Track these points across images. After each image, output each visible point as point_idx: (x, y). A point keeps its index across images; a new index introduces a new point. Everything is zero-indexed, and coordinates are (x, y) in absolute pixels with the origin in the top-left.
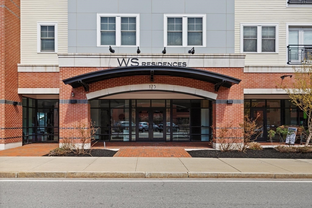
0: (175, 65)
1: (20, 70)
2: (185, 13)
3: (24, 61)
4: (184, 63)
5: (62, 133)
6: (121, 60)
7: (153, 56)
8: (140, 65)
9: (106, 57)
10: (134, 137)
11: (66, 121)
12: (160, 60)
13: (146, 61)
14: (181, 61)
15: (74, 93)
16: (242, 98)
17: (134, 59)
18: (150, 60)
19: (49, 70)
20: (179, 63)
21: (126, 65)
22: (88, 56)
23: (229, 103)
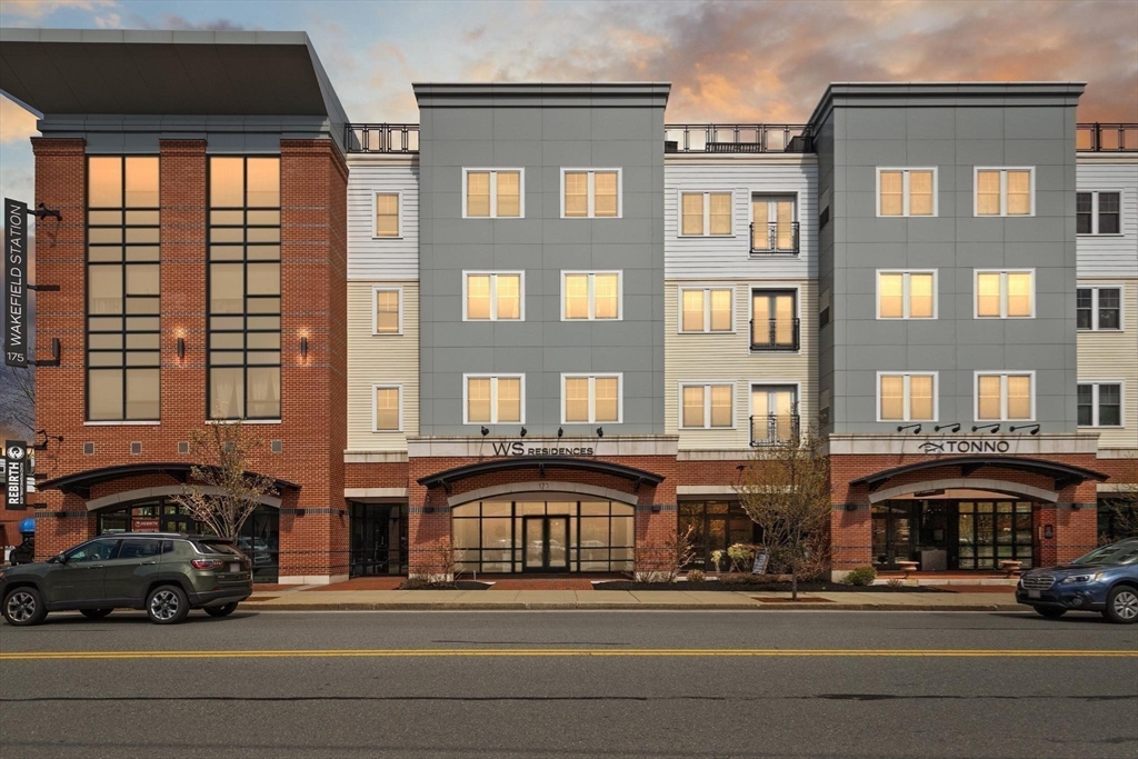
0: (577, 452)
1: (347, 459)
2: (592, 371)
3: (353, 445)
4: (590, 449)
5: (414, 558)
6: (498, 445)
7: (544, 439)
8: (526, 453)
9: (476, 440)
10: (519, 567)
11: (420, 539)
12: (554, 445)
13: (535, 446)
14: (585, 446)
15: (430, 497)
16: (674, 502)
17: (516, 443)
18: (540, 446)
19: (391, 459)
20: (583, 450)
21: (506, 453)
22: (450, 440)
23: (656, 510)
